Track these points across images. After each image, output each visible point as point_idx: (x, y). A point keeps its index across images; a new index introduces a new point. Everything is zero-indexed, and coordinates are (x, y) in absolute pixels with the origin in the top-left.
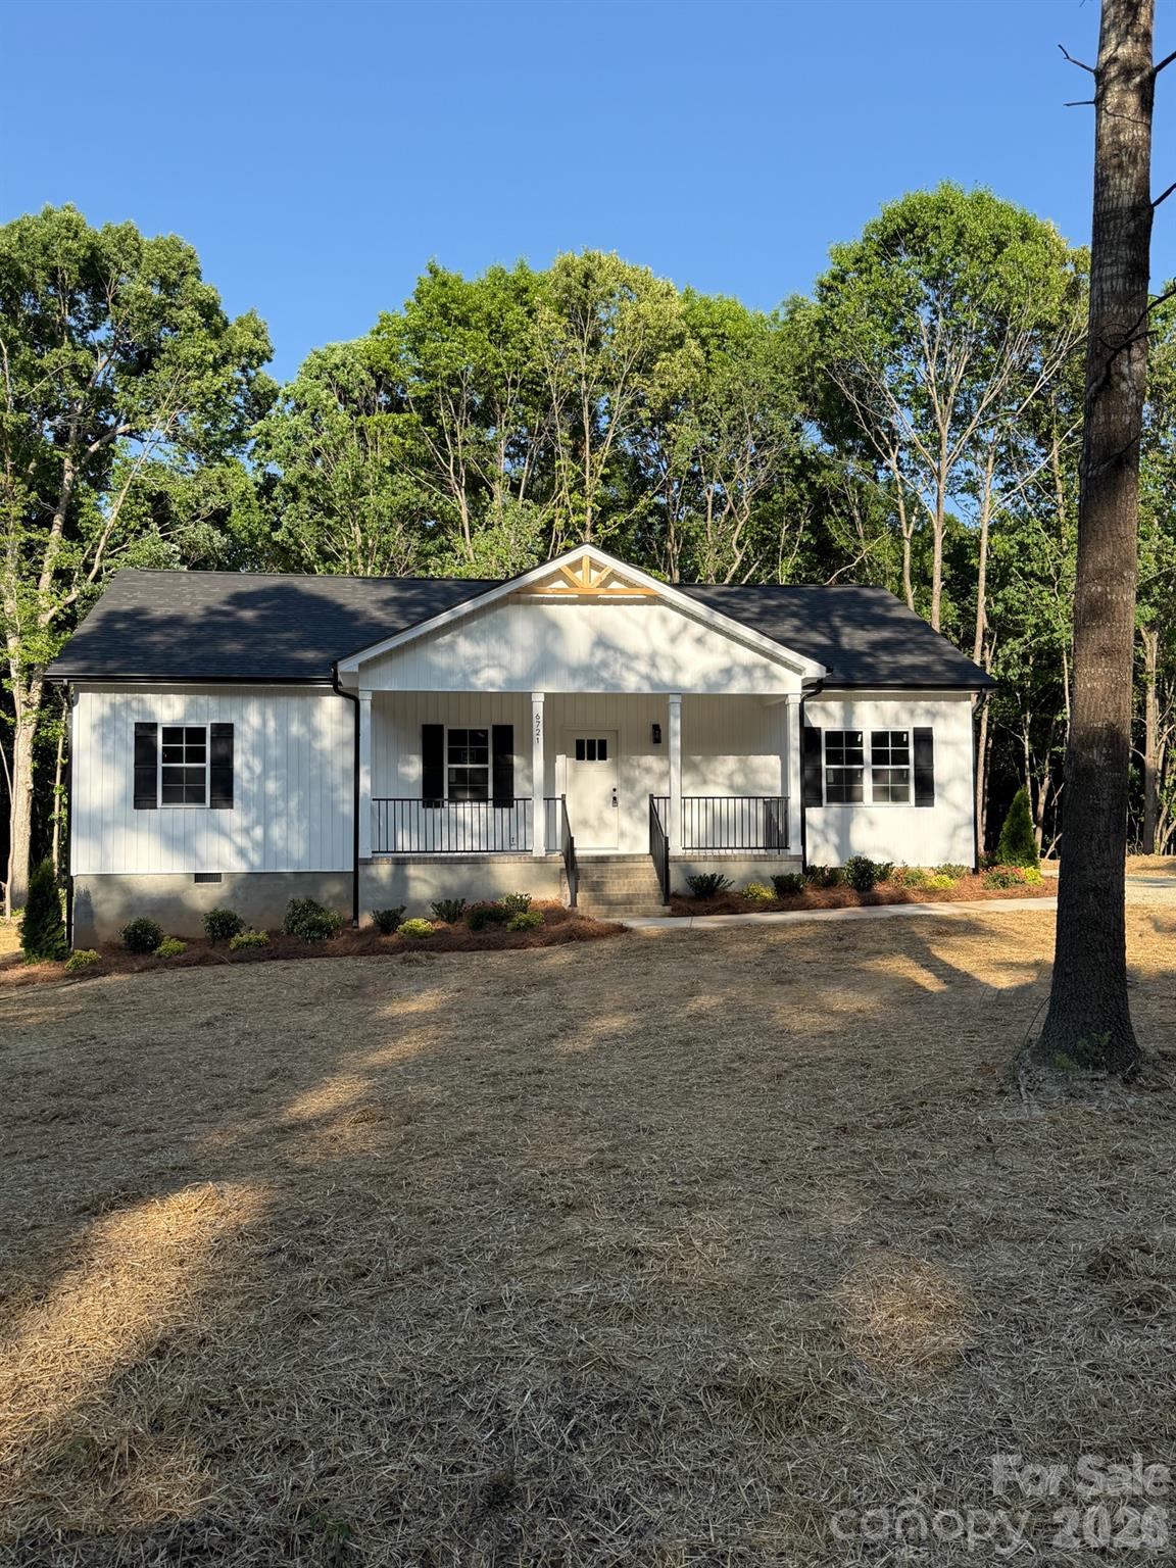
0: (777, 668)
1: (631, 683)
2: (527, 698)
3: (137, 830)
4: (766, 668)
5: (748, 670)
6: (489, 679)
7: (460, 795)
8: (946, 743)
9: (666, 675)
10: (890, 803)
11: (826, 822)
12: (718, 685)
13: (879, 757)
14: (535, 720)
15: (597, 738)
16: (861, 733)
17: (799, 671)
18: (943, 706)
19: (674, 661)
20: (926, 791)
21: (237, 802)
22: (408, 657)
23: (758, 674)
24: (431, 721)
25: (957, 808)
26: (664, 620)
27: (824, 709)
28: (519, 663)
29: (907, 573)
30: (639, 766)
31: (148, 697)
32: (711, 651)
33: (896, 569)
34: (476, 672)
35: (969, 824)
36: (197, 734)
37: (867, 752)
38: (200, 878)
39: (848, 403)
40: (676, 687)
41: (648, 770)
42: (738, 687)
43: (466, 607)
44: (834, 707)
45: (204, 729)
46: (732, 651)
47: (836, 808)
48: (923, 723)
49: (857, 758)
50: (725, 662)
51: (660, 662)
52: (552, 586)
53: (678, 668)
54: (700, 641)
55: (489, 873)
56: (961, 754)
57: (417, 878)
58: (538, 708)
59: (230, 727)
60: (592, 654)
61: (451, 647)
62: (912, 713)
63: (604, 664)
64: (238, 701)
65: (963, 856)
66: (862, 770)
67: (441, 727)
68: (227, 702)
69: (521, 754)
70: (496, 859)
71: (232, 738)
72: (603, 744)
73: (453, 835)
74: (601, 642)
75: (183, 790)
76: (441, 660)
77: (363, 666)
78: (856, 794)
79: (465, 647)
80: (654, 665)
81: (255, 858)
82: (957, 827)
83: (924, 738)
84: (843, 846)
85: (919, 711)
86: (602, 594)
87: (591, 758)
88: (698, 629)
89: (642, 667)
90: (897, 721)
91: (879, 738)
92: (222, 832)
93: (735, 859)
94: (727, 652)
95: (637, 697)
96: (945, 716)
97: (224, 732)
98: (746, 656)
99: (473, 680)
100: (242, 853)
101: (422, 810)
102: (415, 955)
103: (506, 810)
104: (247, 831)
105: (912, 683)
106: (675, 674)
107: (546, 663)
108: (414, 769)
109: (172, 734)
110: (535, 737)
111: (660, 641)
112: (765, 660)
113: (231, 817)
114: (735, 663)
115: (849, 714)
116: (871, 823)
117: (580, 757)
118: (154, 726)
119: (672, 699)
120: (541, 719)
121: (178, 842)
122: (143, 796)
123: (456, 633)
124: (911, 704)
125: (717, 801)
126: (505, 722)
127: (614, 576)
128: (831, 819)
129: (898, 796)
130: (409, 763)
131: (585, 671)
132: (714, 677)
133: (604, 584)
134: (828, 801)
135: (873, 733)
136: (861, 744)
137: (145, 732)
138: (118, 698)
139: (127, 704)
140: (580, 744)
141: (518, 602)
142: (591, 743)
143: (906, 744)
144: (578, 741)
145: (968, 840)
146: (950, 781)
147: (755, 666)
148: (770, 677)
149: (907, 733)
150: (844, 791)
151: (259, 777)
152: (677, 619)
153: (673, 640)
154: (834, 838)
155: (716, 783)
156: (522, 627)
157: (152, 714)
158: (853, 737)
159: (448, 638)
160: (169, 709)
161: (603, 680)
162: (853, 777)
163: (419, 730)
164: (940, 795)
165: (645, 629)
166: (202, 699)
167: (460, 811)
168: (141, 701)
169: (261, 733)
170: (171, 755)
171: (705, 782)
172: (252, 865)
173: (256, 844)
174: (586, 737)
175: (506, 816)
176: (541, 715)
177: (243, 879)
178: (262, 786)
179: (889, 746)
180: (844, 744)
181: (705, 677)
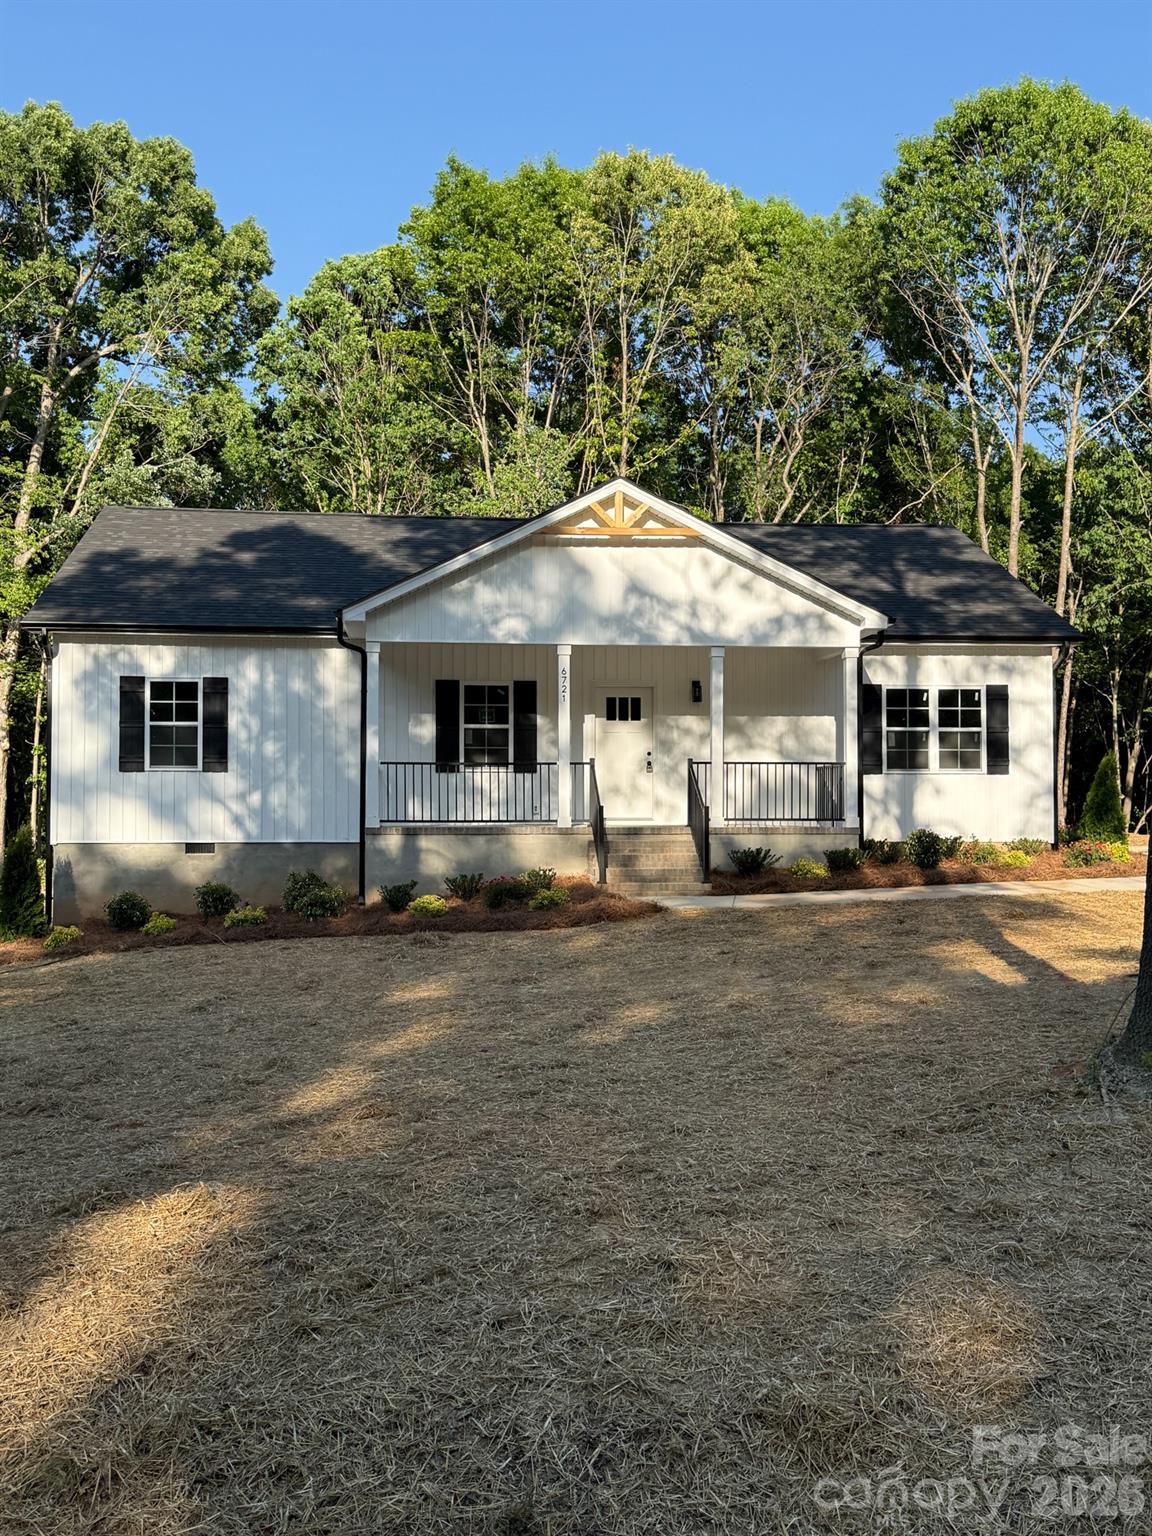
0: (832, 618)
1: (669, 634)
2: (552, 651)
3: (123, 796)
4: (820, 617)
5: (800, 620)
6: (510, 629)
7: (478, 759)
8: (1024, 703)
9: (707, 625)
10: (959, 770)
11: (886, 792)
12: (766, 637)
13: (947, 719)
14: (560, 675)
15: (630, 695)
16: (927, 691)
17: (857, 621)
18: (1021, 661)
19: (718, 610)
20: (999, 756)
21: (232, 764)
22: (420, 605)
23: (812, 624)
24: (446, 676)
25: (1035, 776)
26: (706, 563)
27: (884, 664)
28: (545, 611)
29: (981, 510)
30: (678, 727)
31: (134, 647)
32: (759, 598)
33: (970, 505)
34: (496, 622)
35: (1049, 792)
36: (187, 690)
37: (933, 711)
38: (191, 848)
39: (916, 319)
40: (717, 640)
41: (687, 732)
42: (789, 639)
43: (485, 549)
44: (896, 661)
45: (195, 684)
46: (782, 598)
47: (897, 775)
48: (997, 680)
49: (923, 719)
50: (774, 610)
51: (701, 610)
52: (581, 525)
53: (721, 617)
54: (746, 587)
55: (508, 845)
56: (1039, 715)
57: (429, 851)
58: (565, 661)
59: (225, 681)
60: (626, 600)
61: (469, 594)
62: (985, 668)
63: (639, 612)
64: (233, 653)
65: (1041, 829)
66: (927, 733)
67: (456, 683)
68: (221, 653)
69: (545, 714)
70: (517, 830)
71: (227, 693)
72: (636, 702)
73: (469, 804)
74: (635, 588)
75: (174, 751)
76: (456, 608)
77: (372, 615)
78: (920, 759)
79: (484, 594)
80: (694, 614)
81: (252, 827)
82: (1035, 796)
83: (999, 697)
84: (905, 818)
85: (993, 667)
86: (639, 537)
87: (624, 717)
88: (744, 574)
89: (682, 616)
90: (968, 678)
91: (947, 697)
92: (215, 798)
93: (783, 832)
94: (777, 599)
95: (676, 650)
96: (1023, 674)
97: (218, 688)
98: (799, 604)
99: (493, 630)
100: (237, 821)
101: (435, 775)
102: (427, 935)
103: (528, 776)
104: (242, 797)
105: (985, 636)
106: (718, 624)
107: (573, 611)
108: (426, 730)
109: (161, 689)
110: (561, 694)
111: (700, 585)
112: (820, 610)
113: (226, 782)
114: (786, 612)
115: (913, 669)
116: (938, 791)
117: (611, 716)
118: (142, 680)
119: (714, 653)
120: (568, 675)
121: (167, 810)
122: (129, 756)
123: (474, 578)
124: (984, 659)
125: (764, 767)
126: (528, 677)
127: (650, 514)
128: (892, 787)
129: (968, 762)
130: (420, 723)
131: (618, 621)
132: (762, 628)
133: (639, 524)
134: (890, 767)
135: (941, 692)
136: (926, 704)
137: (131, 686)
138: (103, 649)
139: (113, 655)
140: (611, 702)
141: (543, 544)
142: (624, 701)
143: (978, 704)
144: (608, 699)
145: (1047, 811)
146: (1027, 745)
147: (809, 615)
148: (825, 627)
149: (979, 691)
150: (907, 757)
151: (257, 738)
152: (719, 562)
153: (716, 585)
154: (895, 810)
155: (763, 747)
156: (547, 572)
157: (140, 667)
158: (917, 696)
159: (464, 584)
160: (158, 661)
161: (638, 630)
162: (919, 741)
163: (432, 687)
164: (1015, 761)
165: (684, 574)
166: (196, 651)
167: (477, 776)
168: (130, 654)
169: (260, 688)
170: (159, 713)
171: (751, 746)
172: (248, 835)
173: (252, 812)
174: (618, 695)
175: (528, 784)
176: (568, 670)
177: (238, 850)
178: (260, 746)
179: (958, 705)
180: (907, 703)
181: (751, 628)
